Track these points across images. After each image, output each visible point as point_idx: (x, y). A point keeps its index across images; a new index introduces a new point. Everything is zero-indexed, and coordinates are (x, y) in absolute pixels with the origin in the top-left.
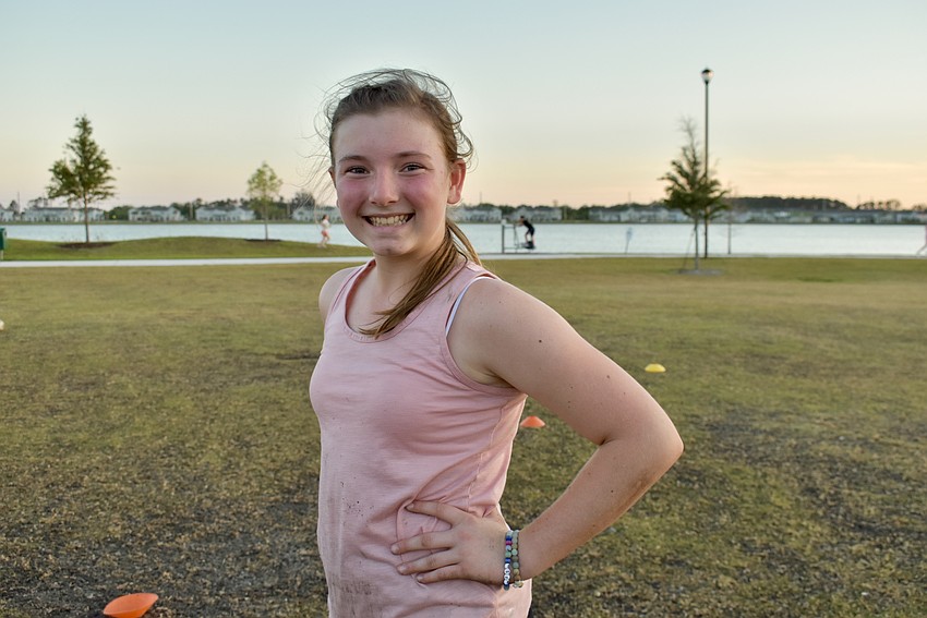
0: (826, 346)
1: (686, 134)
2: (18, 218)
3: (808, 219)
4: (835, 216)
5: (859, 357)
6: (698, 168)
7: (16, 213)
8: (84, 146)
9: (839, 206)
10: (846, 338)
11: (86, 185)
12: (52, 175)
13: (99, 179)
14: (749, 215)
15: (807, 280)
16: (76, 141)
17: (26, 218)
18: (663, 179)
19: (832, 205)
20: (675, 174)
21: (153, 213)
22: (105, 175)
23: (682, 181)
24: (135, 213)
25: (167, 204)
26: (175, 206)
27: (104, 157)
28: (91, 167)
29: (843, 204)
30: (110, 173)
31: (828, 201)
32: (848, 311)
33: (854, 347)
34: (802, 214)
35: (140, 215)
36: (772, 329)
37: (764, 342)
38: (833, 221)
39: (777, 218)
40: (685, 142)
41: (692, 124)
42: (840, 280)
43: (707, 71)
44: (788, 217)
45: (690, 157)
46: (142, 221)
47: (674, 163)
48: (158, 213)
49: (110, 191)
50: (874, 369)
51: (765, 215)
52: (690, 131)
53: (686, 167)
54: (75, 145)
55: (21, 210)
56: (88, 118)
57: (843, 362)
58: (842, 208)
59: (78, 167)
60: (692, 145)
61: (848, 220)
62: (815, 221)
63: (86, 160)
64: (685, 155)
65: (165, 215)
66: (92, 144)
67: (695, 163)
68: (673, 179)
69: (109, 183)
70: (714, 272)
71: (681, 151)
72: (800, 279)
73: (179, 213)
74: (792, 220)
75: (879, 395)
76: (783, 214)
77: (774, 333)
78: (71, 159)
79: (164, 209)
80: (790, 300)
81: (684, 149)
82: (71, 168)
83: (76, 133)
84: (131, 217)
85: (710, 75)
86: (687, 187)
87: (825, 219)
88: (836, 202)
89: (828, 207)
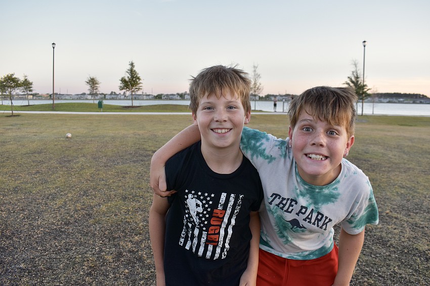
0: (393, 155)
1: (354, 66)
2: (126, 98)
3: (411, 102)
4: (422, 101)
5: (405, 161)
6: (358, 80)
7: (125, 96)
8: (132, 72)
9: (424, 97)
10: (404, 152)
11: (133, 86)
12: (120, 82)
13: (137, 84)
14: (388, 100)
15: (402, 125)
16: (129, 70)
17: (128, 98)
18: (344, 84)
19: (421, 96)
20: (349, 82)
21: (170, 96)
22: (139, 82)
23: (352, 84)
24: (164, 96)
25: (175, 94)
26: (178, 94)
27: (138, 76)
28: (134, 79)
29: (426, 96)
30: (141, 81)
31: (420, 95)
32: (411, 140)
33: (405, 156)
34: (409, 100)
35: (166, 97)
36: (372, 146)
37: (365, 152)
38: (421, 103)
39: (399, 101)
40: (354, 69)
41: (356, 62)
42: (415, 126)
43: (365, 42)
44: (403, 101)
45: (355, 75)
46: (166, 99)
47: (349, 78)
48: (172, 96)
49: (141, 88)
50: (409, 169)
51: (394, 100)
52: (356, 65)
53: (353, 79)
54: (129, 71)
55: (127, 95)
56: (133, 62)
57: (396, 164)
58: (425, 98)
59: (130, 79)
60: (356, 70)
61: (427, 102)
62: (414, 103)
63: (132, 77)
64: (353, 74)
65: (174, 97)
66: (135, 71)
67: (357, 78)
68: (348, 84)
69: (141, 85)
70: (364, 121)
71: (352, 73)
72: (399, 125)
73: (179, 96)
74: (405, 102)
75: (404, 183)
76: (401, 100)
77: (372, 148)
78: (127, 76)
79: (174, 95)
80: (389, 134)
81: (353, 72)
82: (127, 79)
83: (129, 67)
84: (163, 98)
85: (366, 43)
86: (354, 87)
87: (418, 102)
88: (423, 95)
89: (420, 97)
